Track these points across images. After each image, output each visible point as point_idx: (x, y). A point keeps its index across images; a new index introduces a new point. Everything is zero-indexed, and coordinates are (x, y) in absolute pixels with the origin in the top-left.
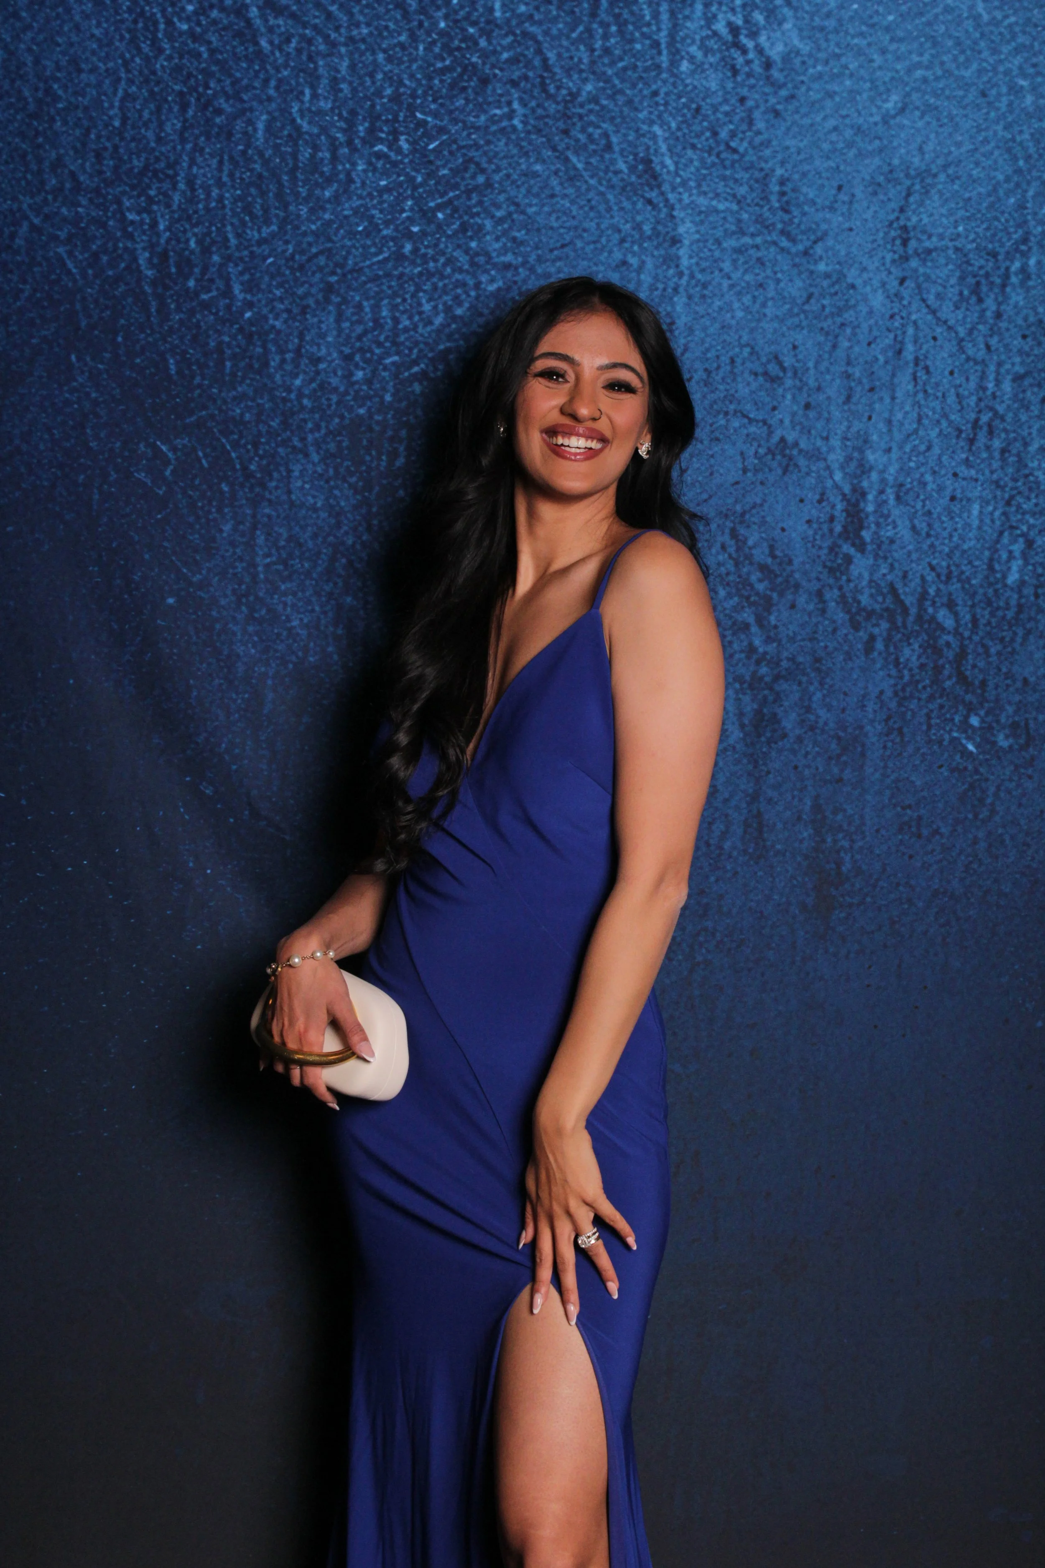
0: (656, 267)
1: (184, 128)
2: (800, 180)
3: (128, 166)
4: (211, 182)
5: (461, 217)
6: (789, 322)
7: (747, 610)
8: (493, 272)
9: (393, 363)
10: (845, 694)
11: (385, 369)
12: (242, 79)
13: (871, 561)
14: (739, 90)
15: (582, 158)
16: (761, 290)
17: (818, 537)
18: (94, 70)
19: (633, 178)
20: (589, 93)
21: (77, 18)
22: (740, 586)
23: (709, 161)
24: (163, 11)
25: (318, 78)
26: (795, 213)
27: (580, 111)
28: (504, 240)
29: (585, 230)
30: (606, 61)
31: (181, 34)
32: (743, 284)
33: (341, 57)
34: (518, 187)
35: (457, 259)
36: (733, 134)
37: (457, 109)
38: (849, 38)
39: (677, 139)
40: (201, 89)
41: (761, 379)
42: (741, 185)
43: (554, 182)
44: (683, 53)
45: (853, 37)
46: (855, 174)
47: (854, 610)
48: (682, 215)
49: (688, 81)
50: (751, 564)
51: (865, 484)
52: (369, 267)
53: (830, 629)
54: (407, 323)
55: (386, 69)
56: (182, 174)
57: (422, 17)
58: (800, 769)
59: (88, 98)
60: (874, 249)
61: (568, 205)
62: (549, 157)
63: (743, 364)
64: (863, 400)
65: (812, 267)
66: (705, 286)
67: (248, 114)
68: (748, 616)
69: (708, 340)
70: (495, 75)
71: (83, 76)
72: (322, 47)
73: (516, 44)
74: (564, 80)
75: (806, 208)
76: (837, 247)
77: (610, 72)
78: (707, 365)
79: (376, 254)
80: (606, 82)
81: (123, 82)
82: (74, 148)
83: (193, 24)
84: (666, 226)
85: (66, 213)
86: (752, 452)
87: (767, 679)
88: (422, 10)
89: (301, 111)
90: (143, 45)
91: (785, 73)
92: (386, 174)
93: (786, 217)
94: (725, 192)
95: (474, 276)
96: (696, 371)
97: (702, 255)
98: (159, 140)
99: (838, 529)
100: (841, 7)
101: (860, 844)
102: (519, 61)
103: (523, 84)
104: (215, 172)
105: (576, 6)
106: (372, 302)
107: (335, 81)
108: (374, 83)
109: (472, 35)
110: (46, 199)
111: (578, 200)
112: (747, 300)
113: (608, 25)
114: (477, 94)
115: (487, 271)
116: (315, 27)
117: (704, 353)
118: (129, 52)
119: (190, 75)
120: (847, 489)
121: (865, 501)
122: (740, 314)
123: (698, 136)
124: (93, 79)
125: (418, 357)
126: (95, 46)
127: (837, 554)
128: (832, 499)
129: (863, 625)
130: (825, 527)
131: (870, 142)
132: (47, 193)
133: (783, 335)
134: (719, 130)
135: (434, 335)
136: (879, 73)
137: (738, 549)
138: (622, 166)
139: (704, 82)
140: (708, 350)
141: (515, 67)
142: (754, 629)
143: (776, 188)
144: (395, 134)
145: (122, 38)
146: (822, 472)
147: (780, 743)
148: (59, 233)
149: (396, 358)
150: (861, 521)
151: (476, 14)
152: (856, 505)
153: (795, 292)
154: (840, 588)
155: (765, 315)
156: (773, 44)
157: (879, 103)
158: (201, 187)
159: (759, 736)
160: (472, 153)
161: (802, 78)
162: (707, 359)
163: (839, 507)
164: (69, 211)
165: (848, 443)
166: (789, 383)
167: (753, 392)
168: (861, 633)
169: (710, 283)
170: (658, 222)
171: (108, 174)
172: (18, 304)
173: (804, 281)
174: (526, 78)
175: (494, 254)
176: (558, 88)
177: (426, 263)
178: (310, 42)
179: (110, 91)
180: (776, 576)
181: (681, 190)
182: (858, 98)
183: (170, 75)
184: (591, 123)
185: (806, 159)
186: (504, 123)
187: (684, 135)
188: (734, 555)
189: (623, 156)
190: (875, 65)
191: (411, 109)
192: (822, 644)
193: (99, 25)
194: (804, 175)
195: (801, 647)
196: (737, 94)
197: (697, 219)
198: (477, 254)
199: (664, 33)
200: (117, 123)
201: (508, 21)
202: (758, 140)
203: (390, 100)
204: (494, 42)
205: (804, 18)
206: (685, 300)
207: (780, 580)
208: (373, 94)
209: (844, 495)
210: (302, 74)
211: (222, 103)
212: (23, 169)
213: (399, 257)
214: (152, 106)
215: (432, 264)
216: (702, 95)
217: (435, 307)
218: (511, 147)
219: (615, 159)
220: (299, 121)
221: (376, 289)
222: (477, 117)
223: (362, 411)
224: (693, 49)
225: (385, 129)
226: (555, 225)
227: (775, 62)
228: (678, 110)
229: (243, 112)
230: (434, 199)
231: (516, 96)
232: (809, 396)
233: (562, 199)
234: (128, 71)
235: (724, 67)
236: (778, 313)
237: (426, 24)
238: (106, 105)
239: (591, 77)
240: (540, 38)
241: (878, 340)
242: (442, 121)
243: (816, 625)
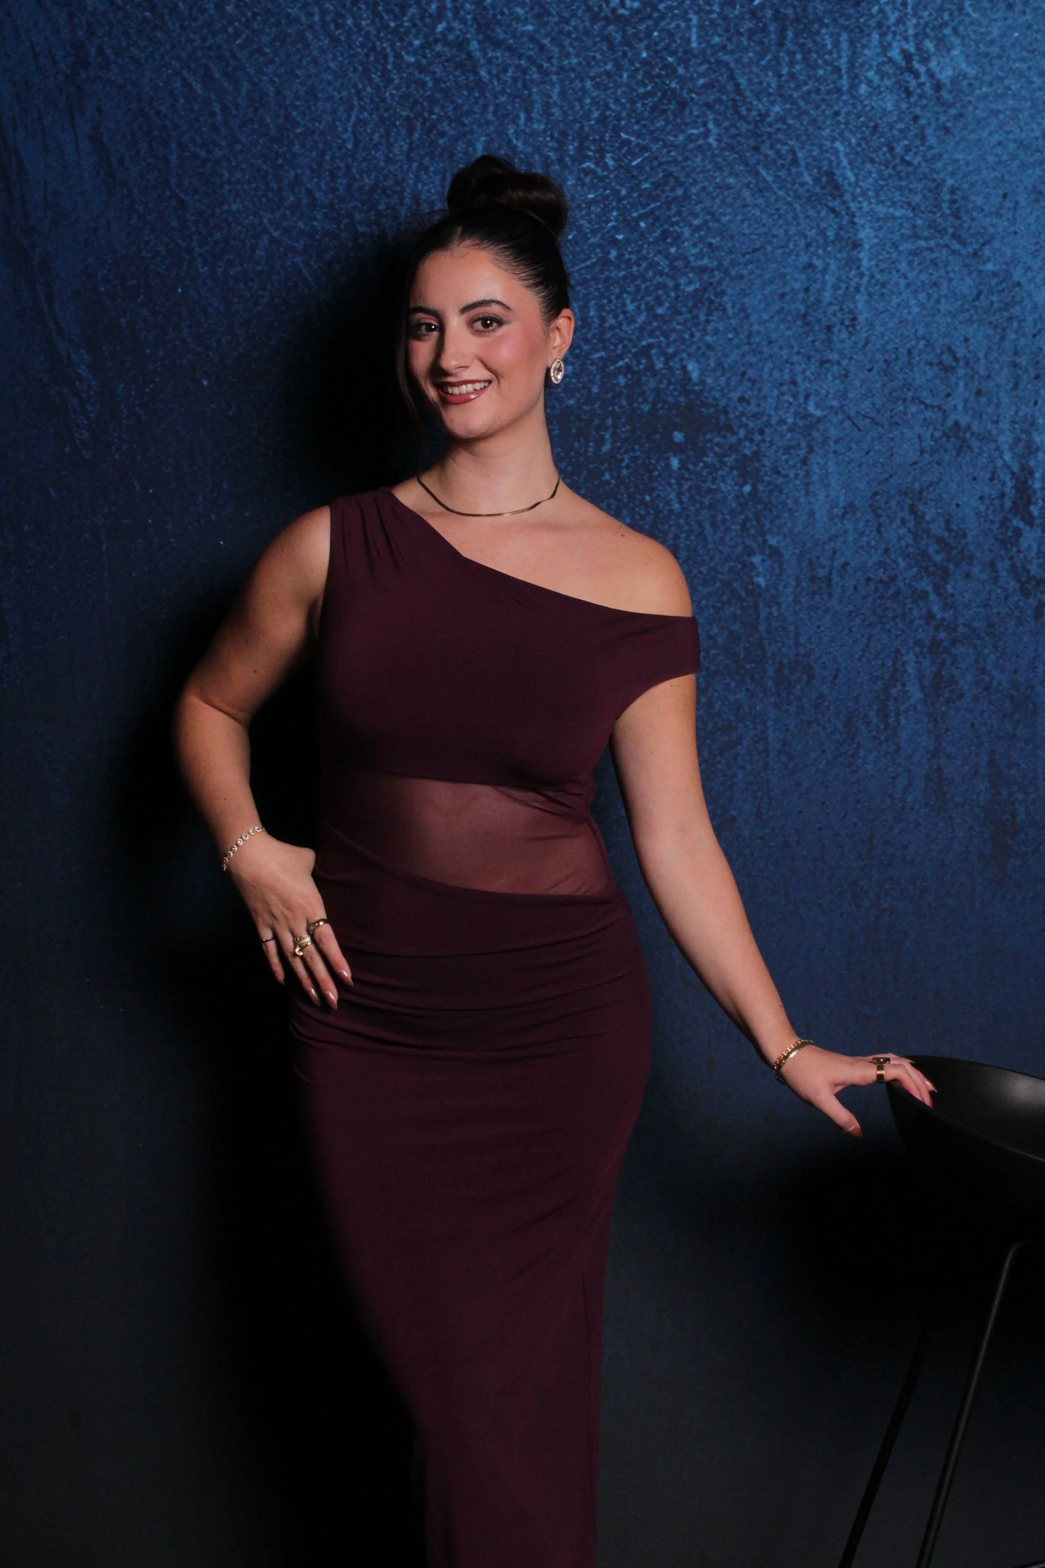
0: (839, 269)
1: (411, 149)
2: (970, 189)
3: (360, 184)
4: (434, 198)
5: (661, 226)
6: (961, 317)
7: (925, 579)
8: (691, 275)
9: (600, 358)
10: (1017, 656)
11: (593, 364)
12: (462, 105)
13: (1039, 534)
14: (912, 109)
15: (771, 172)
16: (935, 289)
17: (990, 512)
18: (329, 98)
19: (818, 190)
20: (778, 113)
21: (315, 53)
22: (919, 558)
23: (886, 173)
24: (392, 46)
25: (532, 103)
26: (965, 218)
27: (770, 130)
28: (700, 245)
29: (774, 236)
30: (792, 85)
31: (409, 65)
32: (919, 283)
33: (553, 84)
34: (714, 198)
35: (658, 264)
36: (907, 149)
37: (657, 129)
38: (1011, 62)
39: (857, 153)
40: (426, 115)
41: (936, 368)
42: (916, 193)
43: (746, 193)
44: (862, 78)
45: (1014, 62)
46: (1018, 184)
47: (1024, 579)
48: (862, 221)
49: (866, 102)
50: (929, 537)
51: (1032, 463)
52: (578, 271)
53: (1002, 597)
54: (613, 321)
55: (595, 94)
56: (409, 190)
57: (626, 48)
58: (977, 726)
59: (324, 123)
60: (1037, 251)
61: (758, 213)
62: (741, 171)
63: (919, 355)
64: (1030, 387)
65: (981, 267)
66: (883, 285)
67: (469, 137)
68: (926, 585)
69: (887, 333)
70: (692, 99)
71: (320, 104)
72: (536, 76)
73: (710, 72)
74: (755, 103)
75: (975, 214)
76: (1004, 249)
77: (795, 95)
78: (887, 357)
79: (584, 261)
80: (792, 104)
81: (356, 109)
82: (311, 168)
83: (419, 57)
84: (848, 232)
85: (303, 226)
86: (928, 435)
87: (946, 643)
88: (626, 42)
89: (516, 132)
90: (374, 76)
91: (954, 94)
92: (594, 188)
93: (957, 223)
94: (900, 200)
95: (673, 278)
96: (877, 362)
97: (880, 257)
98: (388, 160)
99: (1008, 504)
100: (1003, 35)
101: (1032, 796)
102: (713, 87)
103: (717, 106)
104: (438, 189)
105: (764, 37)
106: (581, 303)
107: (547, 106)
108: (582, 107)
109: (671, 64)
110: (284, 215)
111: (768, 210)
112: (922, 296)
113: (794, 53)
114: (675, 115)
115: (684, 274)
116: (530, 59)
117: (884, 346)
118: (362, 82)
119: (416, 102)
120: (1016, 468)
121: (1033, 479)
122: (916, 310)
123: (876, 150)
124: (328, 106)
125: (623, 352)
126: (330, 77)
127: (1007, 527)
128: (1002, 477)
129: (1033, 592)
130: (996, 502)
131: (1032, 155)
132: (286, 209)
133: (956, 329)
134: (895, 145)
135: (637, 333)
136: (1038, 94)
137: (917, 524)
138: (808, 179)
139: (881, 103)
140: (887, 343)
141: (709, 92)
142: (932, 597)
143: (947, 197)
144: (602, 152)
145: (355, 70)
146: (993, 452)
147: (958, 703)
148: (296, 245)
149: (603, 354)
150: (1029, 497)
151: (674, 45)
152: (1025, 482)
153: (966, 291)
154: (1011, 558)
155: (939, 310)
156: (942, 69)
157: (1040, 120)
158: (426, 202)
159: (938, 696)
160: (672, 168)
161: (970, 98)
162: (887, 351)
163: (1009, 484)
164: (306, 225)
165: (1016, 426)
166: (961, 372)
167: (928, 380)
168: (1031, 600)
169: (888, 282)
170: (841, 229)
171: (342, 191)
172: (258, 309)
173: (974, 280)
174: (720, 101)
175: (691, 259)
176: (749, 110)
177: (631, 267)
178: (525, 71)
179: (344, 116)
180: (952, 548)
181: (861, 199)
182: (1020, 116)
183: (398, 102)
184: (779, 141)
185: (973, 171)
186: (700, 142)
187: (864, 149)
188: (913, 530)
189: (808, 170)
190: (1035, 86)
191: (616, 130)
192: (995, 610)
193: (334, 58)
194: (973, 184)
195: (975, 612)
196: (911, 113)
197: (876, 225)
198: (676, 259)
199: (844, 60)
200: (350, 146)
201: (703, 52)
202: (930, 153)
203: (598, 121)
204: (691, 69)
205: (970, 46)
206: (866, 298)
207: (955, 551)
208: (581, 117)
209: (1013, 474)
210: (517, 100)
211: (445, 126)
212: (264, 187)
213: (605, 262)
214: (382, 131)
215: (635, 269)
216: (879, 115)
217: (638, 307)
218: (707, 162)
219: (801, 173)
220: (515, 141)
221: (584, 291)
222: (676, 136)
223: (571, 402)
224: (871, 74)
225: (593, 148)
226: (747, 232)
227: (944, 84)
228: (857, 127)
229: (465, 134)
230: (637, 210)
231: (711, 117)
232: (980, 383)
233: (753, 208)
234: (360, 99)
235: (899, 89)
236: (952, 309)
237: (630, 54)
238: (340, 129)
239: (779, 99)
240: (732, 65)
241: (1042, 333)
242: (644, 140)
243: (989, 593)
